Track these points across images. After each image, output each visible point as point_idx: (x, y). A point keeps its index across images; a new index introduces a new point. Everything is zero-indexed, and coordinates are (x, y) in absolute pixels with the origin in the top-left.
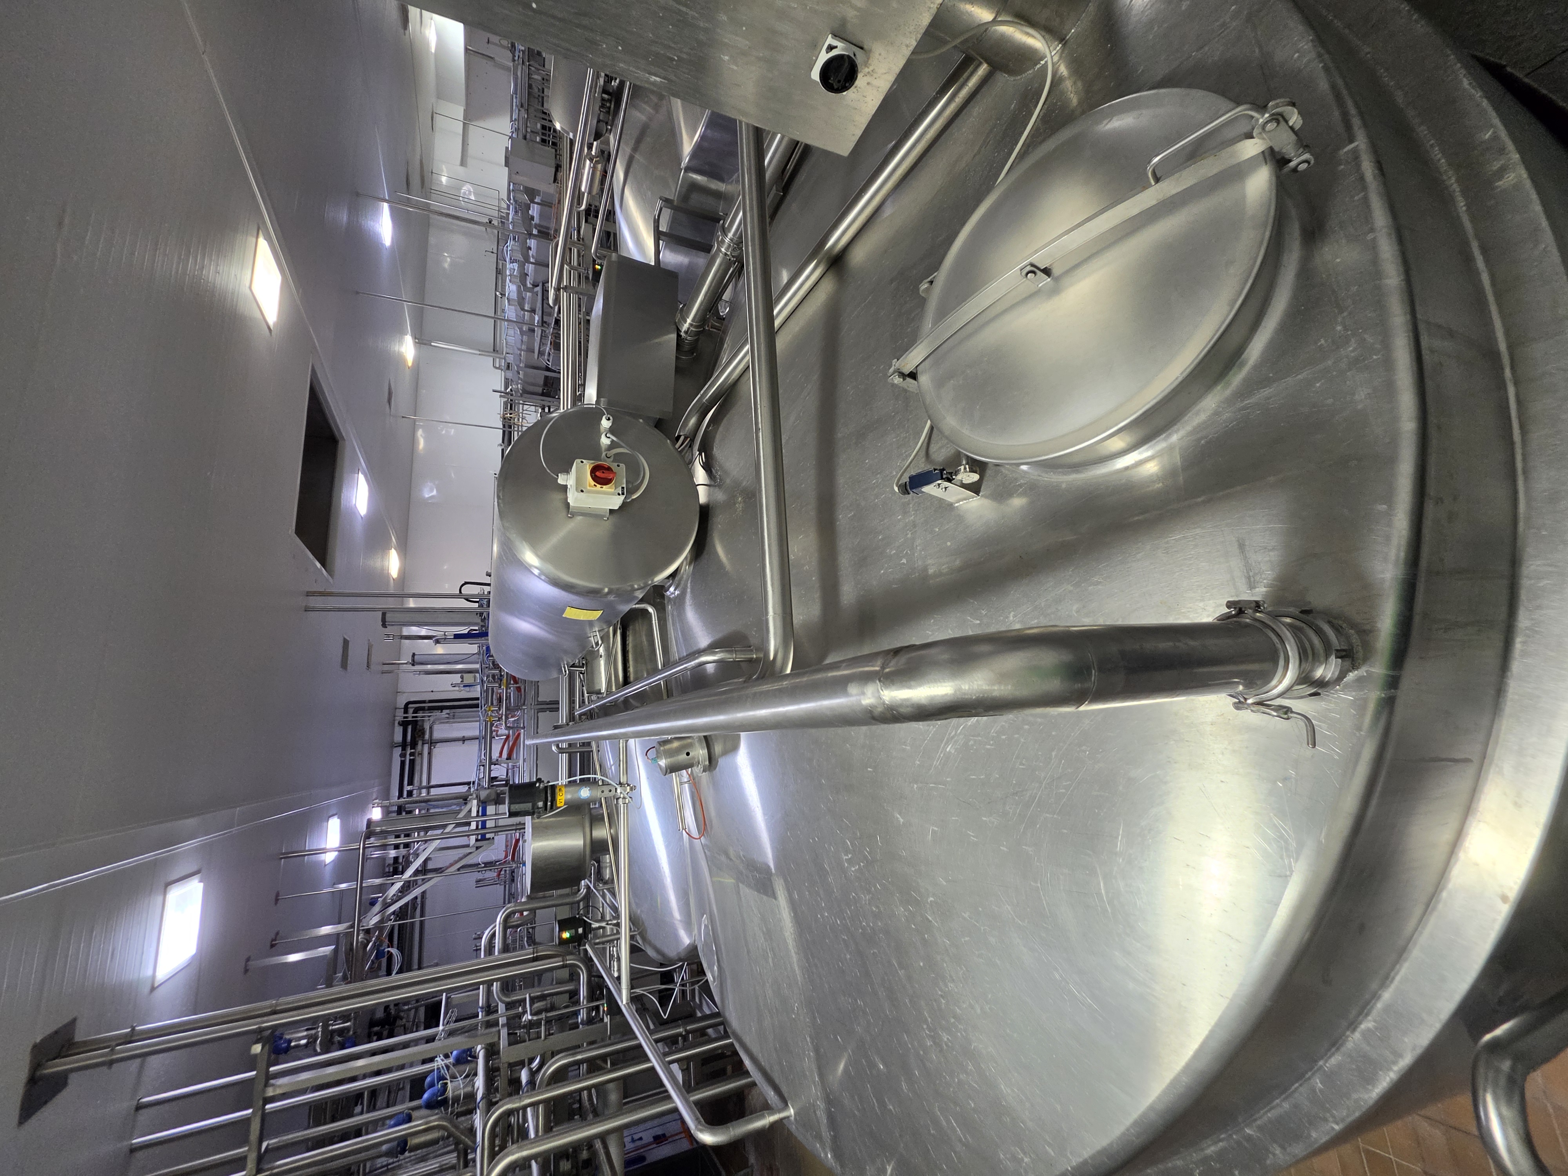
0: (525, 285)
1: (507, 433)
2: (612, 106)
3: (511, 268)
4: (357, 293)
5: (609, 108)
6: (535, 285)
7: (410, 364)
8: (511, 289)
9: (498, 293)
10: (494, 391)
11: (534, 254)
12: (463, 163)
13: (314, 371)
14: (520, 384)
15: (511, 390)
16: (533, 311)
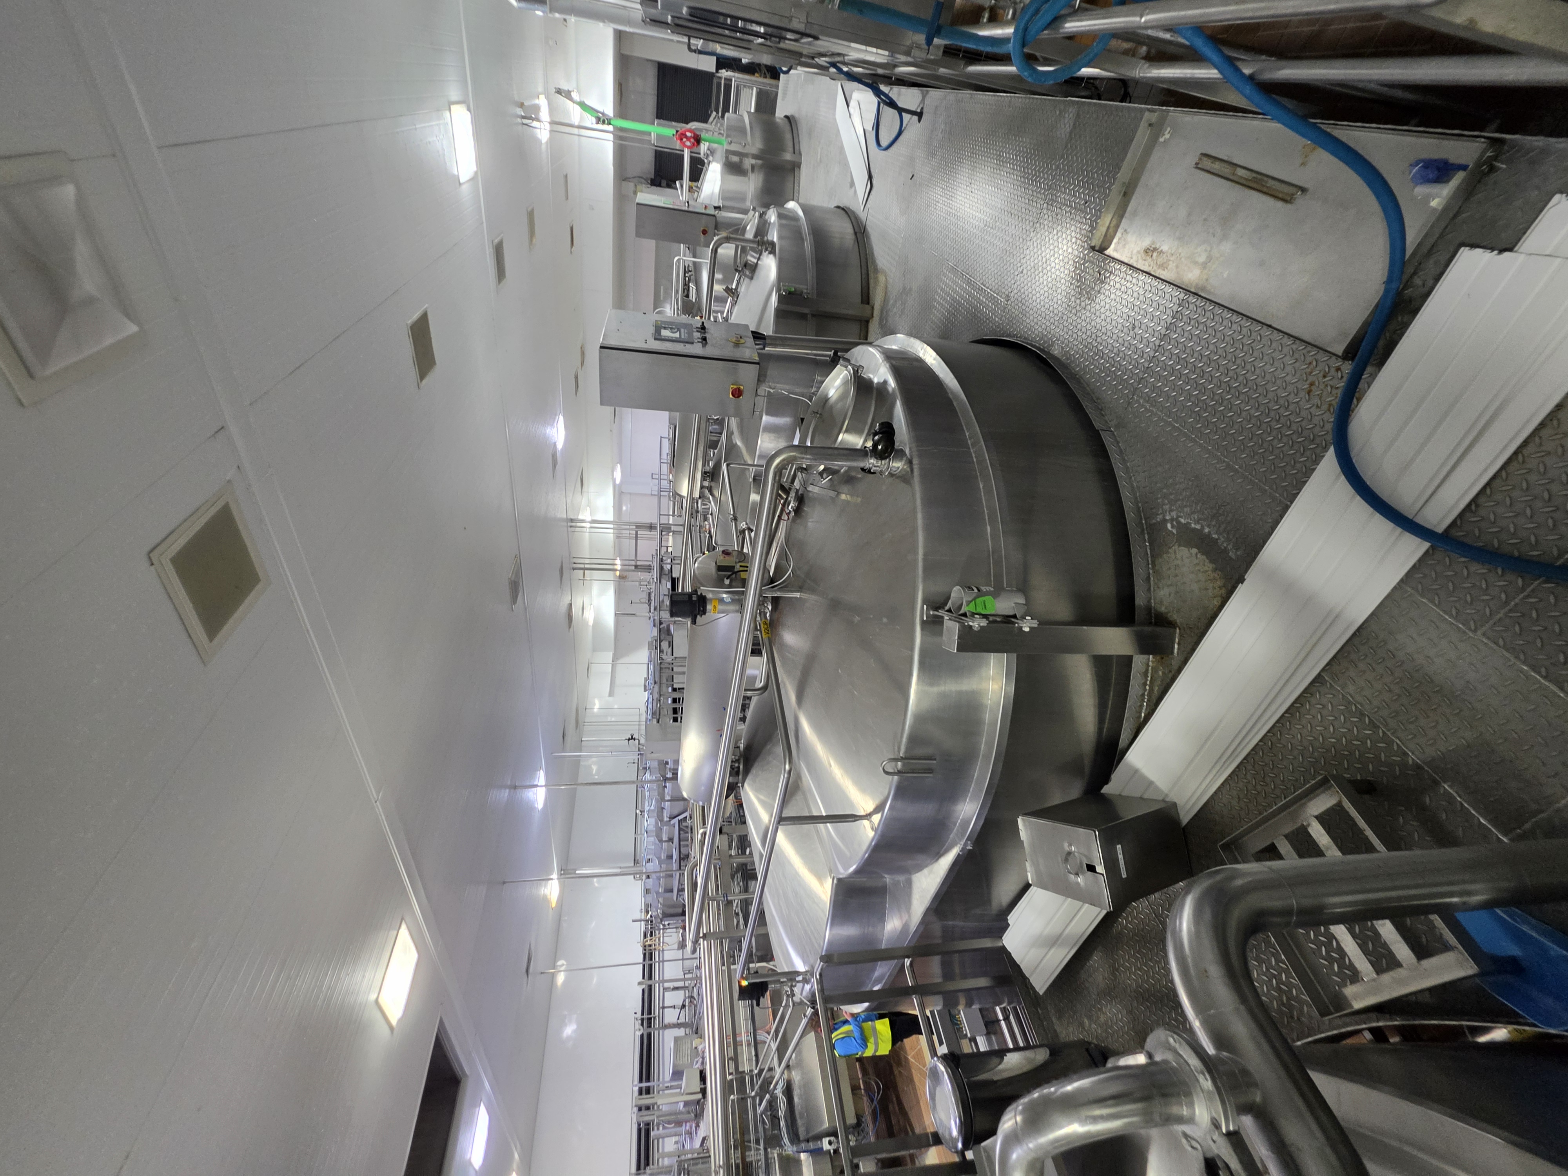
0: (662, 820)
1: (647, 954)
2: (741, 767)
3: (650, 805)
4: (504, 883)
5: (739, 767)
6: (672, 818)
7: (554, 905)
8: (649, 822)
9: (638, 811)
10: (634, 921)
11: (670, 793)
12: (611, 694)
13: (441, 1022)
14: (660, 909)
15: (651, 916)
16: (671, 840)
